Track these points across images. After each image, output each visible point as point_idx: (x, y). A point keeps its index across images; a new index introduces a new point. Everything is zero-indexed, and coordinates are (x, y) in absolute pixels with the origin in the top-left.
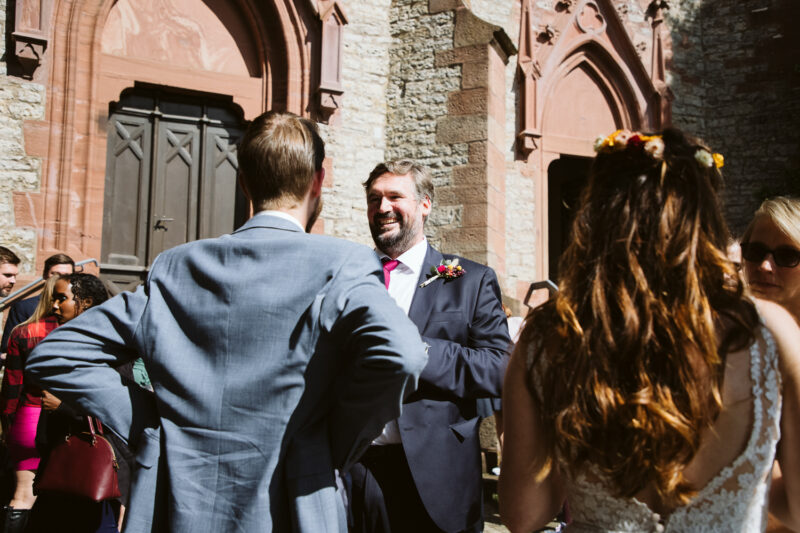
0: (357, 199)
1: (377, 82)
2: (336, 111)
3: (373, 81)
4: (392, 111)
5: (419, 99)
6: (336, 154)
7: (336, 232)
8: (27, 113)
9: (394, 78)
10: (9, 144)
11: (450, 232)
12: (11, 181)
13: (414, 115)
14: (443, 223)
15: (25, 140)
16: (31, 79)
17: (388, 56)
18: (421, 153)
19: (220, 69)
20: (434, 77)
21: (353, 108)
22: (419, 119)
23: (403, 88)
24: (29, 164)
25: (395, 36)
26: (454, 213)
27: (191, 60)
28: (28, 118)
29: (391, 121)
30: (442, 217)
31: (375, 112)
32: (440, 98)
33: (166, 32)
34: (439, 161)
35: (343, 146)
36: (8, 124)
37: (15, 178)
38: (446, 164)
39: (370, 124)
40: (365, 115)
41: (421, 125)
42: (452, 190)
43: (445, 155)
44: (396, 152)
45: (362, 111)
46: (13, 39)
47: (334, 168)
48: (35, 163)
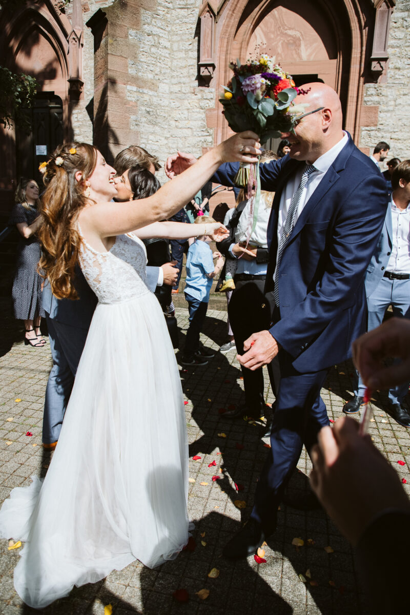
0: (394, 131)
2: (383, 72)
6: (381, 103)
8: (207, 105)
10: (200, 123)
12: (201, 142)
15: (207, 120)
16: (208, 87)
19: (312, 58)
21: (396, 68)
24: (208, 132)
27: (295, 56)
28: (208, 108)
33: (281, 41)
35: (387, 96)
36: (199, 113)
37: (203, 140)
40: (405, 72)
45: (404, 69)
46: (199, 66)
47: (379, 113)
48: (211, 131)
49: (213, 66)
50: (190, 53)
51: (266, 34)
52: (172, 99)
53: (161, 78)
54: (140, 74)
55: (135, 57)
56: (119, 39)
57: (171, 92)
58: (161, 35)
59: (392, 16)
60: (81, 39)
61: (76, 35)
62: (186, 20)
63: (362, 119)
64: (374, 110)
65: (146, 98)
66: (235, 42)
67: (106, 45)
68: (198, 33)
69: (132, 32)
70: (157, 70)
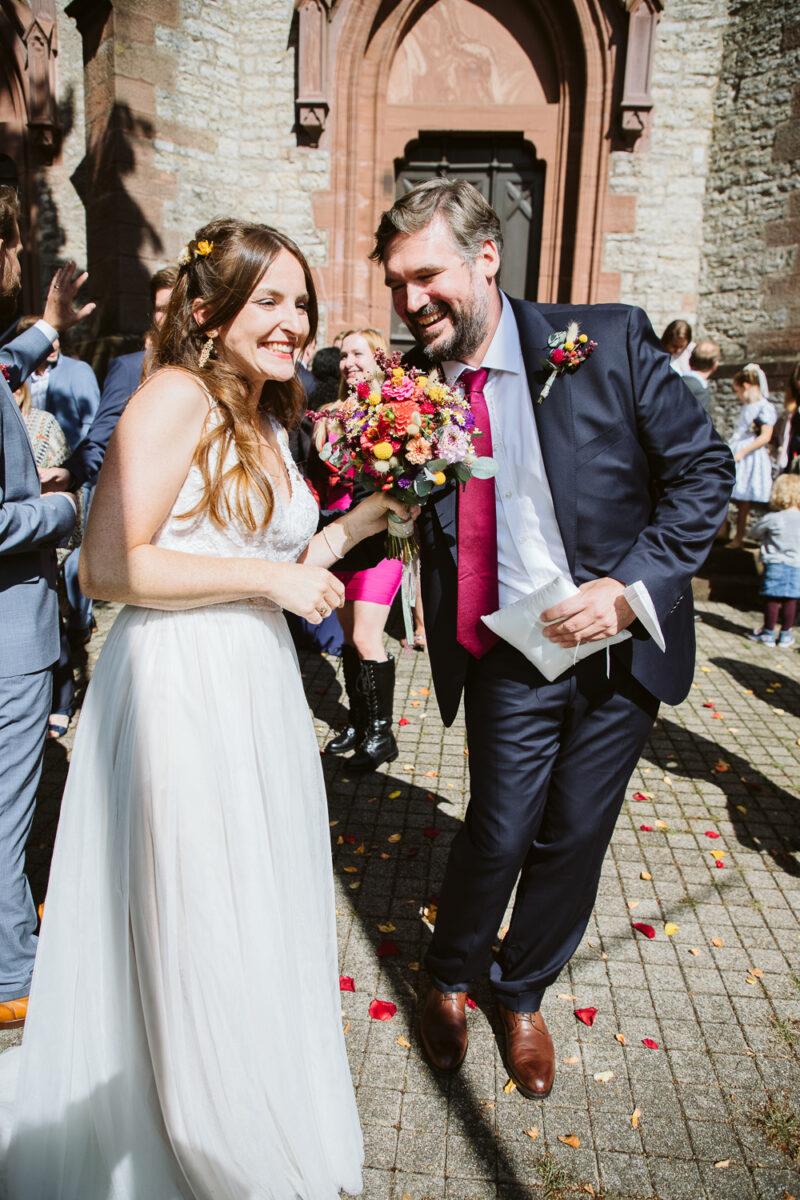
0: (665, 245)
1: (703, 85)
2: (644, 132)
3: (698, 85)
4: (720, 122)
5: (756, 101)
6: (641, 190)
7: (636, 289)
9: (726, 75)
10: (301, 218)
11: (778, 282)
13: (747, 124)
14: (769, 269)
15: (314, 214)
16: (316, 147)
17: (722, 43)
18: (751, 177)
19: (512, 100)
20: (779, 66)
21: (667, 126)
22: (754, 129)
23: (737, 87)
24: (317, 237)
25: (733, 13)
26: (786, 256)
27: (481, 94)
28: (316, 189)
29: (718, 136)
30: (769, 262)
31: (696, 128)
32: (785, 95)
34: (773, 186)
35: (650, 178)
36: (300, 198)
38: (782, 189)
39: (689, 144)
40: (682, 134)
41: (754, 138)
42: (787, 225)
43: (783, 176)
44: (721, 179)
45: (680, 128)
46: (298, 107)
47: (637, 208)
48: (323, 235)
49: (325, 107)
50: (279, 79)
51: (425, 50)
52: (244, 169)
53: (222, 126)
54: (180, 118)
55: (169, 83)
56: (135, 45)
57: (243, 157)
58: (219, 40)
59: (659, 28)
60: (53, 40)
61: (41, 31)
62: (270, 14)
63: (607, 218)
64: (628, 202)
65: (193, 166)
66: (366, 63)
67: (110, 56)
68: (294, 40)
69: (162, 32)
70: (214, 111)
